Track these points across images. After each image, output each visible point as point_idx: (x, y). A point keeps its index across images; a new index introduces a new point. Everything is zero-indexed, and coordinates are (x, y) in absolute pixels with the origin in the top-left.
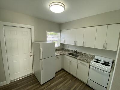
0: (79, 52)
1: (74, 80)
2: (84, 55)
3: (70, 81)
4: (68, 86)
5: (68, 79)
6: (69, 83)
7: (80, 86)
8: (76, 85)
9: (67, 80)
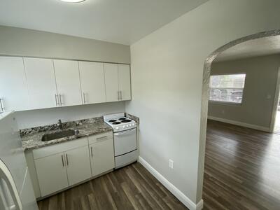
0: (65, 124)
1: (92, 187)
2: (81, 124)
3: (91, 197)
4: (99, 205)
5: (82, 198)
6: (93, 201)
7: (111, 181)
8: (106, 189)
9: (83, 203)
